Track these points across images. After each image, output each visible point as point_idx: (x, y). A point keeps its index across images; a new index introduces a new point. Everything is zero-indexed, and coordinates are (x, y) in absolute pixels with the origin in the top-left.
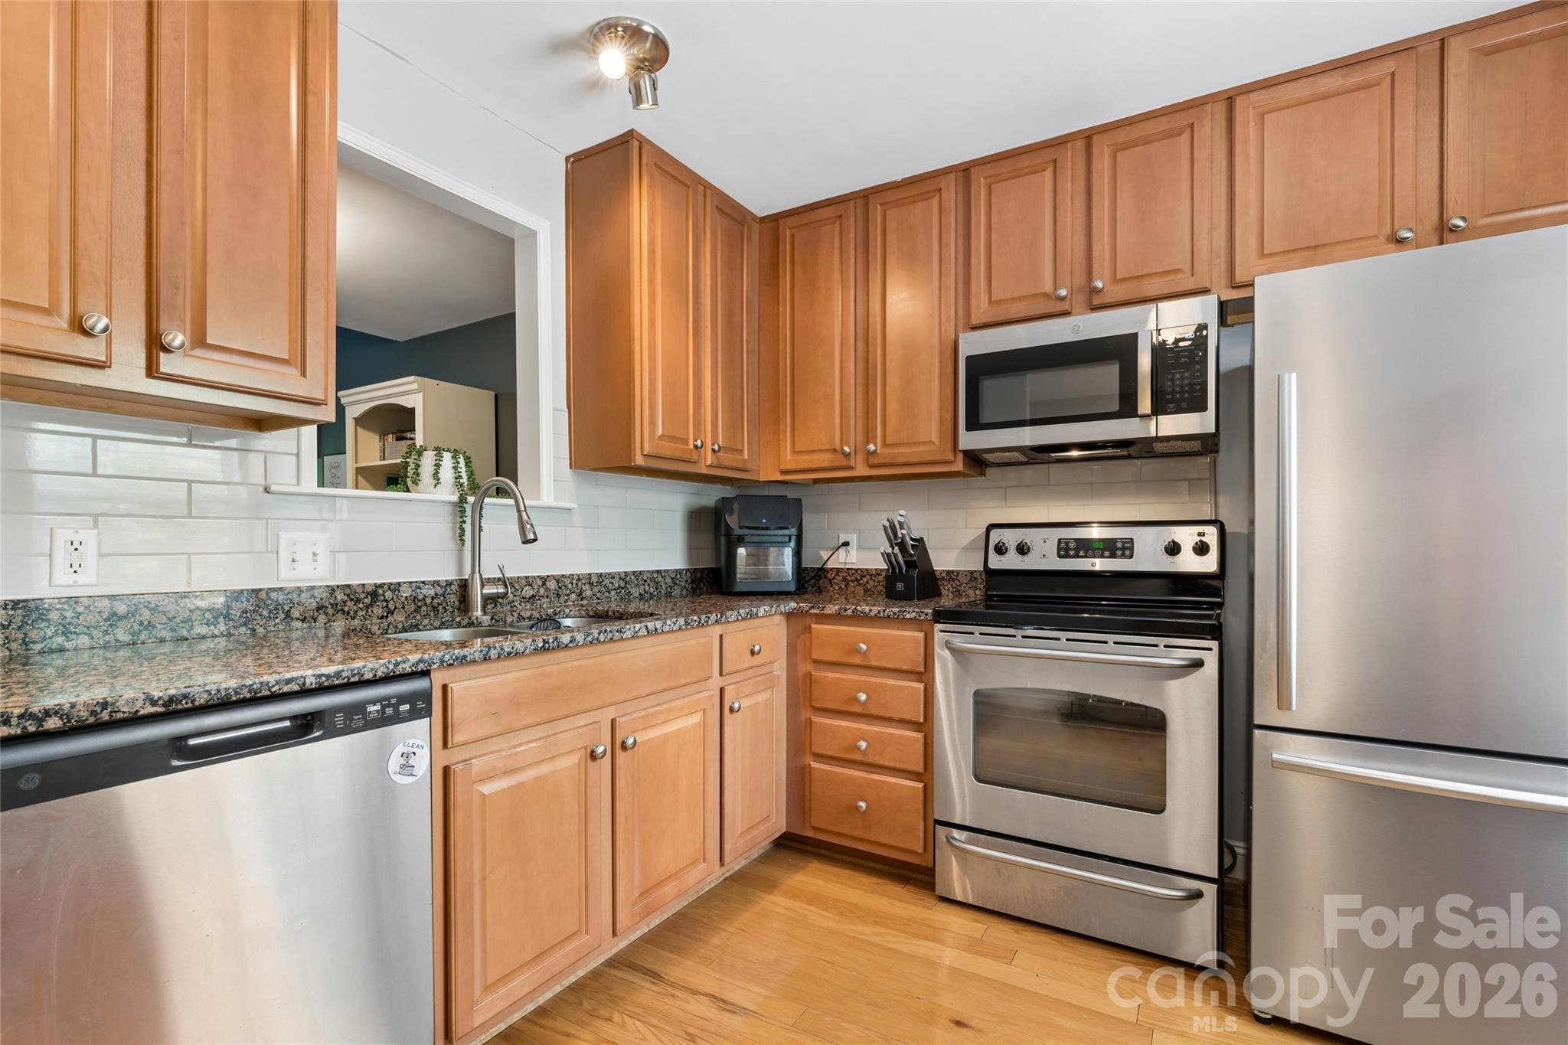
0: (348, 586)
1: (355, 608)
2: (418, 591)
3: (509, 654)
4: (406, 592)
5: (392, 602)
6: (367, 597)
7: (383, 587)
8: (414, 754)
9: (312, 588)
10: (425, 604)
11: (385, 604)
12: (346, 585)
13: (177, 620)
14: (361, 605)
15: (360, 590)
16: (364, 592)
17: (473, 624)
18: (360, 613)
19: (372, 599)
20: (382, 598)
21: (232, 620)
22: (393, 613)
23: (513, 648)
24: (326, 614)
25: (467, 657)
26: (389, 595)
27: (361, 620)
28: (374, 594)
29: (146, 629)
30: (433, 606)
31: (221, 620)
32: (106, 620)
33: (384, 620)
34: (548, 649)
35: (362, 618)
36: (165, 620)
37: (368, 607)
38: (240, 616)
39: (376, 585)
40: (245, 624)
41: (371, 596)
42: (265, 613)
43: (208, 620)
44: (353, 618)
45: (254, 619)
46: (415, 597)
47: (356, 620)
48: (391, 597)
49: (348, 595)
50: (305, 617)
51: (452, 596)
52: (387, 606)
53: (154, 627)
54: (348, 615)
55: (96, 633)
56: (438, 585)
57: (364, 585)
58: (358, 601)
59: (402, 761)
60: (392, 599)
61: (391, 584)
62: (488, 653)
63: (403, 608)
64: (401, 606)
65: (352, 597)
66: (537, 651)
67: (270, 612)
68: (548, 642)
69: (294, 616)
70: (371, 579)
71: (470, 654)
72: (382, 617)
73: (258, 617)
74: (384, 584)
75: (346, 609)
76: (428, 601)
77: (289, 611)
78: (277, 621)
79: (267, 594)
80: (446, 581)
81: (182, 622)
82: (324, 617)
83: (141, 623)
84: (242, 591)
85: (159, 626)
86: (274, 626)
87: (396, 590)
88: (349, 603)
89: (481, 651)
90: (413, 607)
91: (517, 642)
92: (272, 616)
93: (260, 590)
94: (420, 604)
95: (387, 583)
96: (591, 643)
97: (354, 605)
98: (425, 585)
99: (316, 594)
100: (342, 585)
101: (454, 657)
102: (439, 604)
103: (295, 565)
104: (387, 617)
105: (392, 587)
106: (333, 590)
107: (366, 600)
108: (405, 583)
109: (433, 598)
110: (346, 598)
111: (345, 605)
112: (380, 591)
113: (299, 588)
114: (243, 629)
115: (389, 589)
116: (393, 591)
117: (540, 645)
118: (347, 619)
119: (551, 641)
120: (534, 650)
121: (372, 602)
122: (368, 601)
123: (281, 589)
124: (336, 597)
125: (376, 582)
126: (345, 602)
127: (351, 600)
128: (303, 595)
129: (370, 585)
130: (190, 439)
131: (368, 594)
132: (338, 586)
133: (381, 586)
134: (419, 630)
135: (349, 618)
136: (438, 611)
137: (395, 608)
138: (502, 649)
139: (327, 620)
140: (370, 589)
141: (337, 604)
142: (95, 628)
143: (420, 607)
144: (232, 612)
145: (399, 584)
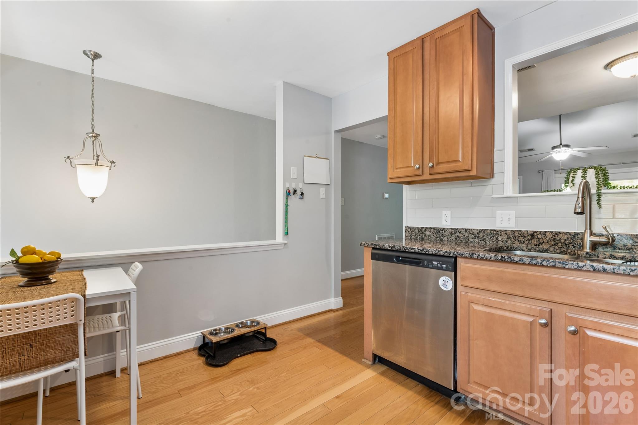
0: (520, 231)
1: (523, 239)
2: (556, 236)
3: (482, 258)
4: (549, 236)
5: (541, 239)
6: (529, 236)
7: (537, 233)
8: (447, 282)
9: (506, 231)
10: (561, 242)
11: (538, 240)
12: (519, 231)
13: (465, 236)
14: (526, 239)
15: (526, 233)
16: (527, 234)
17: (576, 254)
18: (526, 242)
19: (531, 237)
20: (536, 237)
21: (479, 238)
22: (542, 244)
23: (484, 256)
24: (511, 240)
25: (463, 255)
26: (540, 236)
27: (526, 245)
28: (533, 235)
29: (458, 237)
30: (565, 244)
31: (476, 238)
32: (450, 234)
33: (538, 247)
34: (505, 261)
35: (526, 244)
36: (462, 236)
37: (529, 240)
38: (482, 237)
39: (533, 231)
40: (483, 240)
41: (531, 235)
42: (489, 237)
43: (473, 237)
44: (523, 243)
45: (486, 239)
46: (554, 238)
47: (524, 244)
48: (541, 237)
49: (520, 234)
50: (503, 241)
51: (579, 240)
52: (539, 241)
53: (460, 237)
54: (520, 242)
55: (448, 237)
56: (569, 234)
57: (527, 231)
58: (525, 237)
59: (443, 282)
60: (542, 238)
61: (541, 232)
62: (472, 255)
63: (548, 242)
64: (547, 241)
65: (522, 235)
66: (497, 261)
67: (491, 237)
68: (504, 258)
69: (499, 240)
70: (531, 229)
71: (465, 254)
72: (536, 245)
73: (487, 238)
74: (537, 231)
75: (519, 239)
76: (563, 241)
77: (497, 238)
78: (493, 240)
79: (490, 231)
80: (575, 233)
81: (467, 237)
82: (510, 241)
83: (457, 236)
84: (482, 230)
85: (461, 237)
86: (492, 242)
87: (543, 234)
88: (521, 237)
89: (469, 254)
90: (553, 243)
91: (487, 254)
92: (492, 238)
93: (488, 230)
94: (557, 242)
95: (539, 231)
96: (536, 264)
97: (523, 238)
98: (561, 234)
99: (507, 233)
100: (518, 230)
101: (458, 254)
102: (569, 243)
103: (502, 222)
104: (539, 245)
105: (541, 233)
106: (514, 232)
107: (528, 237)
108: (548, 232)
109: (565, 240)
110: (519, 235)
111: (519, 238)
112: (535, 234)
113: (501, 230)
114: (483, 241)
115: (540, 233)
116: (542, 235)
117: (500, 258)
118: (520, 243)
119: (506, 257)
120: (496, 259)
121: (531, 238)
122: (529, 237)
123: (494, 230)
124: (515, 235)
125: (533, 230)
126: (519, 237)
127: (522, 236)
128: (502, 233)
129: (530, 231)
130: (471, 185)
131: (530, 235)
132: (516, 231)
133: (536, 232)
134: (548, 252)
135: (521, 243)
136: (569, 246)
137: (543, 242)
138: (479, 255)
139: (511, 243)
140: (530, 233)
141: (516, 237)
142: (448, 236)
143: (557, 243)
144: (480, 236)
145: (546, 232)
